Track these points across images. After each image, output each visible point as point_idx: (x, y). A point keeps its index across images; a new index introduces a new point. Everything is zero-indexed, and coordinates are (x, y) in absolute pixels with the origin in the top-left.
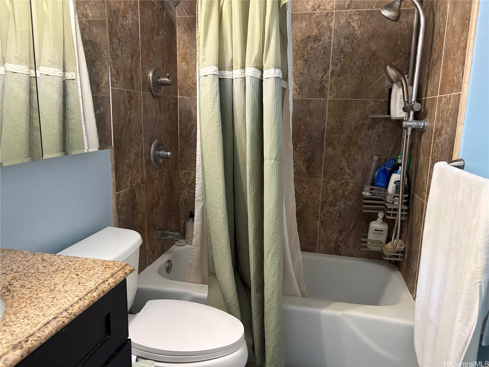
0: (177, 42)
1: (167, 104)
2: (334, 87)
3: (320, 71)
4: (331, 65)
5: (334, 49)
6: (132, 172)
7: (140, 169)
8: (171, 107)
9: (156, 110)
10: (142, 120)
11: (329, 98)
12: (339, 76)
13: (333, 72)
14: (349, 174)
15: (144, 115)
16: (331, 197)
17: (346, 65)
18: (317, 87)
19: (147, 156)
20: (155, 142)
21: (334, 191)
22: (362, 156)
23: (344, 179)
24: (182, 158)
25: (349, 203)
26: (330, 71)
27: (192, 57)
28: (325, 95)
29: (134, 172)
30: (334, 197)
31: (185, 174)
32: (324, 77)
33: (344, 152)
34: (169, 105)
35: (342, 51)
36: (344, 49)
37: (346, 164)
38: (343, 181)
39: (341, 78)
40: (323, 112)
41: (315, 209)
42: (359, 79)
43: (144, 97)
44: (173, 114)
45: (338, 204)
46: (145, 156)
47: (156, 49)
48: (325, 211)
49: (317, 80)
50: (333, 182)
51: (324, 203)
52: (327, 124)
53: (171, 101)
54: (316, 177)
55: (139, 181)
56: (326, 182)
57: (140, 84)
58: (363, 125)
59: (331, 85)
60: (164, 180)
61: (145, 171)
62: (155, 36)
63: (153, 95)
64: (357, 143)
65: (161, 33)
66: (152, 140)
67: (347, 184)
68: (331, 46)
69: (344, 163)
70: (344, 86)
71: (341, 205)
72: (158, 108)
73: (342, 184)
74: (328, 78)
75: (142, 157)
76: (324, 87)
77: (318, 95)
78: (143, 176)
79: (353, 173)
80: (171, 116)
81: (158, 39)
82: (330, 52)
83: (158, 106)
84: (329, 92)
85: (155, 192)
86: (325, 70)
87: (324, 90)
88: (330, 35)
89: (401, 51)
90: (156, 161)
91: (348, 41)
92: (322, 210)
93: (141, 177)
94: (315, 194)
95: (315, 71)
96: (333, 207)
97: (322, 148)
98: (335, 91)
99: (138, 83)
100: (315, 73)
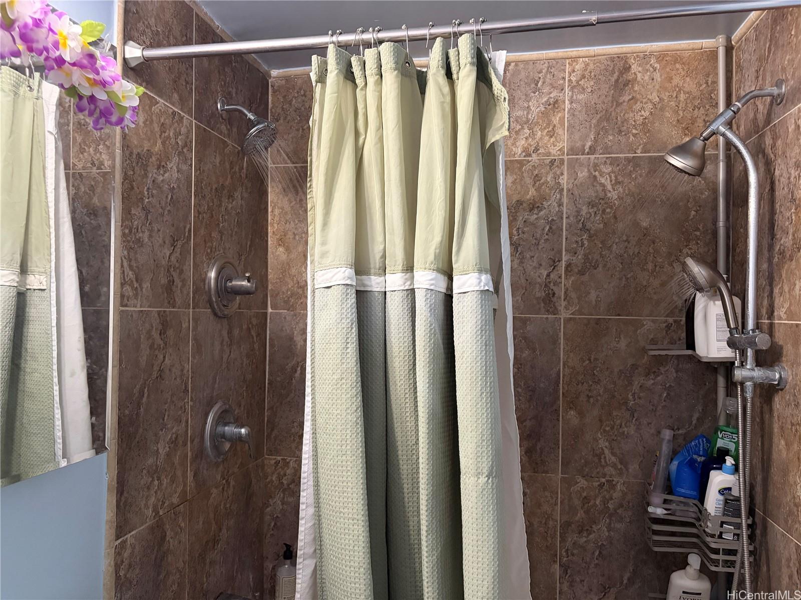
0: (270, 210)
1: (245, 327)
2: (573, 295)
3: (544, 264)
4: (564, 253)
5: (570, 225)
6: (160, 484)
7: (179, 473)
8: (253, 333)
9: (222, 344)
10: (188, 367)
11: (564, 315)
12: (582, 273)
13: (568, 266)
14: (614, 466)
15: (194, 357)
16: (580, 515)
17: (594, 253)
18: (540, 293)
19: (197, 440)
20: (216, 408)
21: (586, 500)
22: (638, 429)
23: (604, 476)
24: (272, 430)
25: (618, 526)
26: (564, 263)
27: (297, 238)
28: (556, 308)
29: (165, 482)
30: (587, 512)
31: (277, 463)
32: (552, 276)
33: (601, 421)
34: (249, 329)
35: (584, 228)
36: (589, 225)
37: (607, 444)
38: (603, 480)
39: (586, 278)
40: (555, 341)
41: (549, 539)
42: (620, 279)
43: (196, 320)
44: (256, 346)
45: (595, 528)
46: (192, 441)
47: (226, 224)
48: (569, 544)
49: (539, 280)
50: (582, 483)
51: (566, 525)
52: (564, 365)
53: (254, 321)
54: (547, 472)
55: (175, 500)
56: (568, 483)
57: (188, 293)
58: (634, 367)
59: (567, 290)
60: (232, 483)
61: (190, 475)
62: (225, 200)
63: (215, 314)
64: (626, 403)
65: (237, 194)
66: (210, 405)
67: (613, 486)
68: (562, 218)
69: (603, 444)
70: (593, 292)
71: (601, 530)
72: (226, 339)
73: (601, 486)
74: (560, 277)
75: (185, 444)
76: (554, 294)
77: (543, 310)
78: (185, 485)
79: (621, 464)
80: (253, 350)
81: (230, 206)
82: (562, 230)
83: (225, 333)
84: (564, 303)
85: (212, 516)
86: (554, 263)
87: (554, 299)
88: (560, 199)
89: (698, 229)
90: (216, 447)
91: (595, 209)
92: (563, 540)
93: (179, 490)
94: (546, 508)
95: (535, 264)
96: (585, 534)
97: (557, 411)
98: (576, 301)
99: (185, 292)
100: (535, 268)
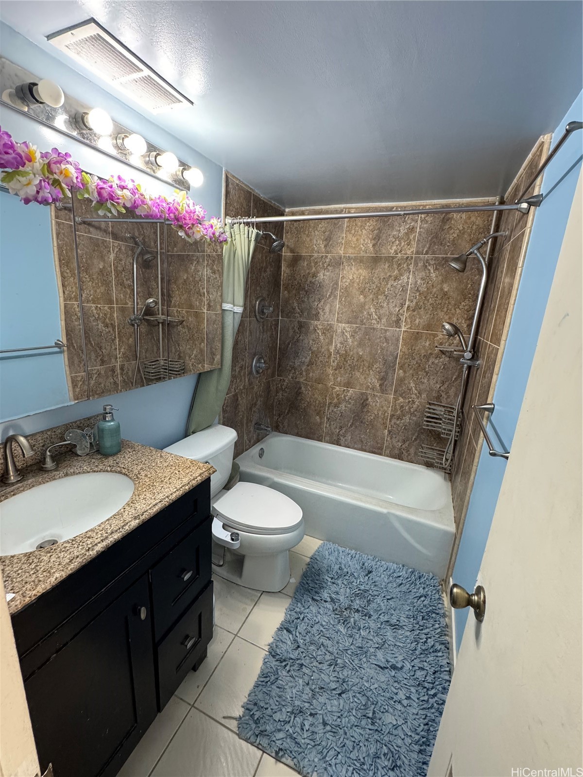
0: (282, 274)
1: (269, 325)
2: (409, 320)
3: (397, 305)
4: (407, 301)
5: (411, 288)
6: (236, 381)
7: (243, 378)
8: (273, 328)
9: (260, 332)
10: (247, 340)
11: (403, 329)
12: (414, 311)
13: (408, 307)
14: (416, 395)
15: (249, 337)
16: (399, 412)
17: (421, 302)
18: (394, 319)
19: (249, 368)
20: (257, 356)
21: (402, 407)
22: (428, 380)
23: (411, 398)
24: (279, 367)
25: (414, 418)
26: (406, 306)
27: (293, 287)
28: (400, 326)
29: (238, 381)
30: (402, 411)
31: (281, 380)
32: (400, 311)
33: (413, 375)
34: (271, 326)
35: (418, 290)
36: (420, 289)
37: (414, 385)
38: (410, 400)
39: (415, 313)
40: (398, 340)
41: (385, 420)
42: (431, 315)
43: (250, 323)
44: (274, 333)
45: (404, 418)
46: (248, 368)
47: (263, 283)
48: (392, 423)
49: (394, 312)
50: (401, 400)
51: (392, 416)
52: (401, 350)
53: (274, 323)
54: (387, 394)
55: (241, 388)
56: (396, 399)
57: (247, 312)
58: (431, 354)
59: (406, 318)
60: (262, 385)
61: (247, 381)
62: (263, 273)
63: (257, 320)
64: (425, 369)
65: (268, 270)
66: (255, 355)
67: (414, 402)
68: (408, 285)
69: (412, 385)
70: (417, 319)
71: (407, 419)
72: (262, 330)
73: (409, 402)
74: (404, 312)
75: (245, 369)
76: (400, 319)
77: (394, 326)
78: (245, 383)
79: (419, 394)
80: (272, 334)
81: (265, 275)
82: (408, 290)
83: (261, 327)
84: (404, 324)
85: (254, 395)
86: (402, 305)
87: (400, 322)
88: (409, 276)
89: (470, 294)
90: (258, 372)
91: (424, 281)
92: (390, 421)
93: (243, 384)
94: (385, 408)
95: (394, 305)
96: (400, 420)
97: (395, 370)
98: (409, 323)
100: (393, 307)
